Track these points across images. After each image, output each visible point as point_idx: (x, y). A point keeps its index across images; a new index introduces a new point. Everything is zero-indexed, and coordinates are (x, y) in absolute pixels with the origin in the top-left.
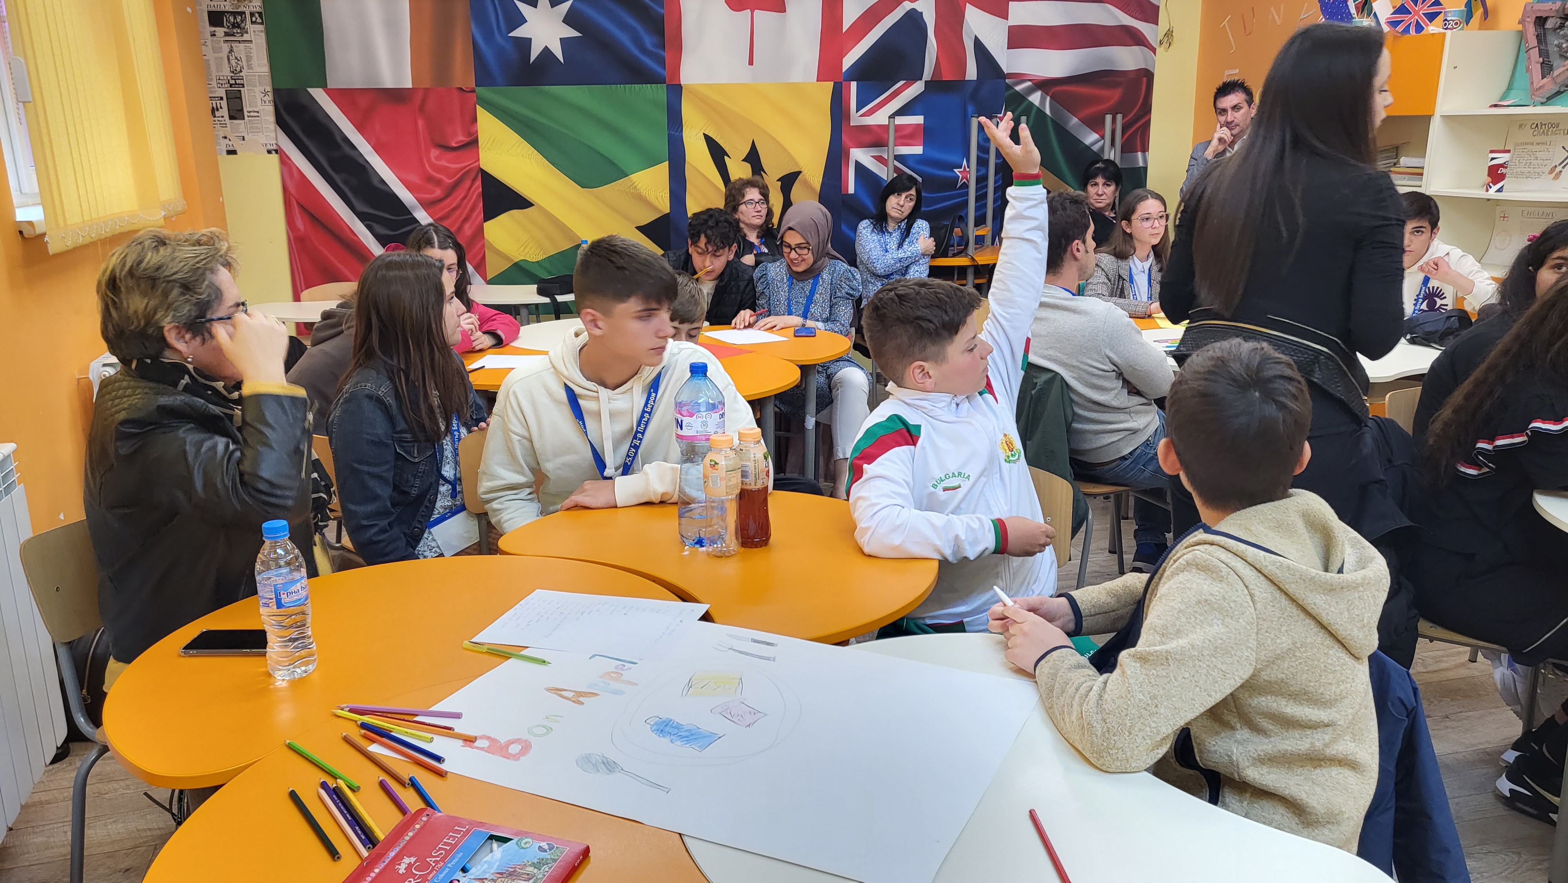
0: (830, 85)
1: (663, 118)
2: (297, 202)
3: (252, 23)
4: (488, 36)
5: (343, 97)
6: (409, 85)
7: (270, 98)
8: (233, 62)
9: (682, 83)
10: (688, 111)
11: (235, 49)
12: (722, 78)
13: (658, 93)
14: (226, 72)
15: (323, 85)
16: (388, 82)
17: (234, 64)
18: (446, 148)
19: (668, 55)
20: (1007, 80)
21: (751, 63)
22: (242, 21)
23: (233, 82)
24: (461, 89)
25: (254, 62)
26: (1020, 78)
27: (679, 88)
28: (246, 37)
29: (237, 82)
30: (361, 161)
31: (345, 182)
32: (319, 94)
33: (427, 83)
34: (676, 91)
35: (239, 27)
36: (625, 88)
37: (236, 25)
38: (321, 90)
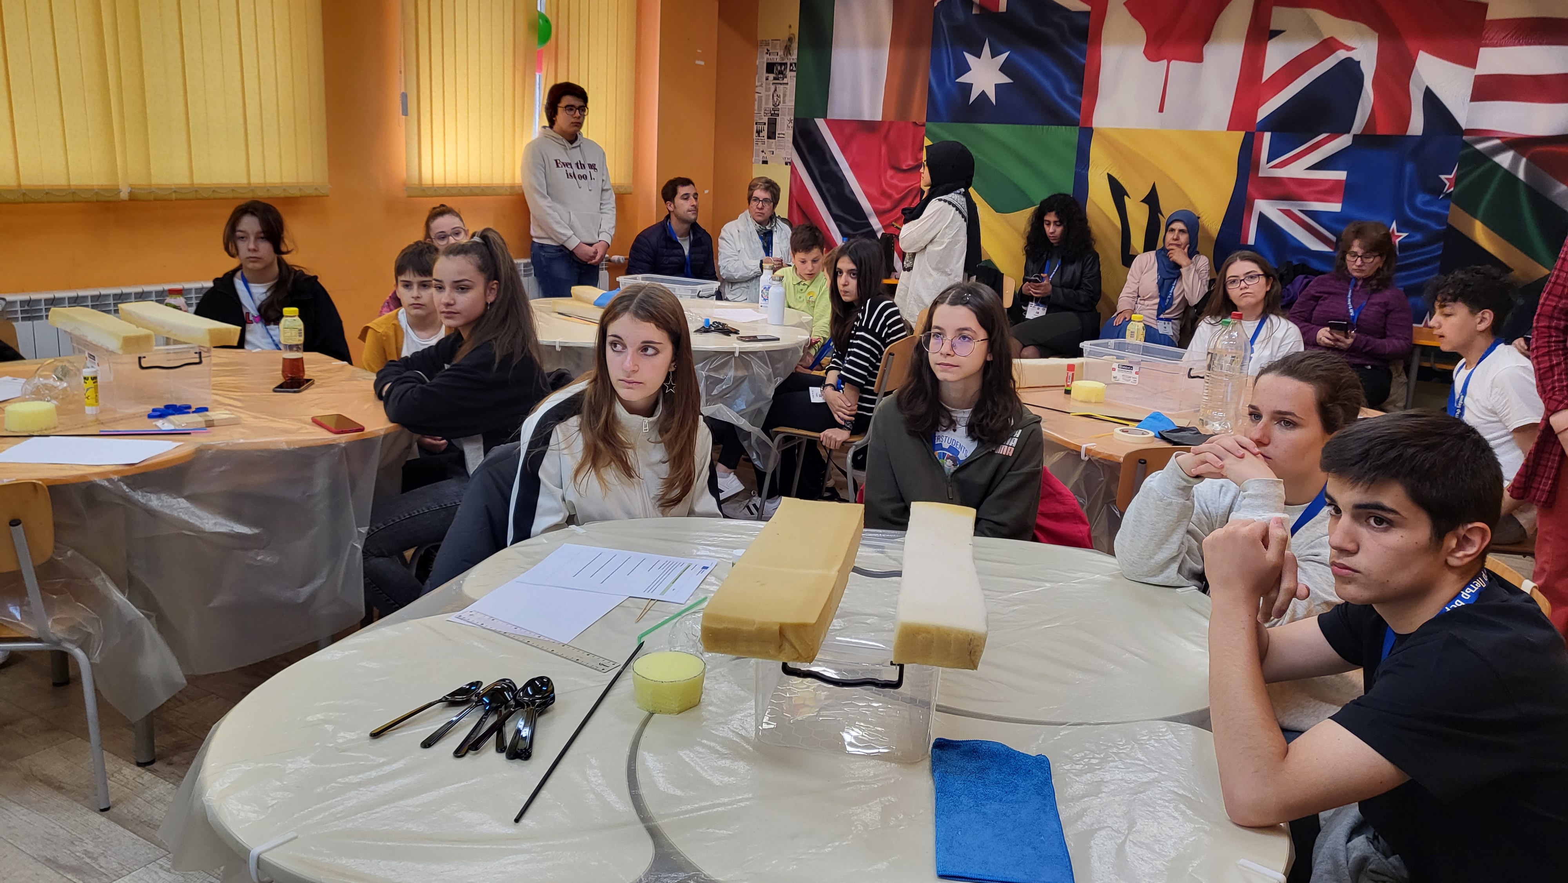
0: (1242, 134)
1: (1072, 157)
2: (797, 202)
3: (791, 70)
4: (941, 81)
5: (836, 126)
6: (880, 119)
7: (791, 125)
8: (775, 98)
9: (1094, 126)
10: (1096, 151)
11: (777, 89)
12: (1132, 123)
13: (1071, 134)
14: (771, 106)
15: (824, 116)
16: (866, 118)
17: (776, 100)
18: (897, 169)
19: (1084, 101)
20: (1464, 138)
21: (1161, 110)
22: (784, 70)
23: (773, 112)
24: (915, 123)
25: (787, 99)
26: (1485, 135)
27: (1091, 130)
28: (785, 81)
29: (776, 112)
30: (840, 175)
31: (828, 190)
32: (821, 123)
33: (891, 118)
34: (1087, 133)
35: (782, 74)
36: (1043, 129)
37: (781, 72)
38: (822, 119)
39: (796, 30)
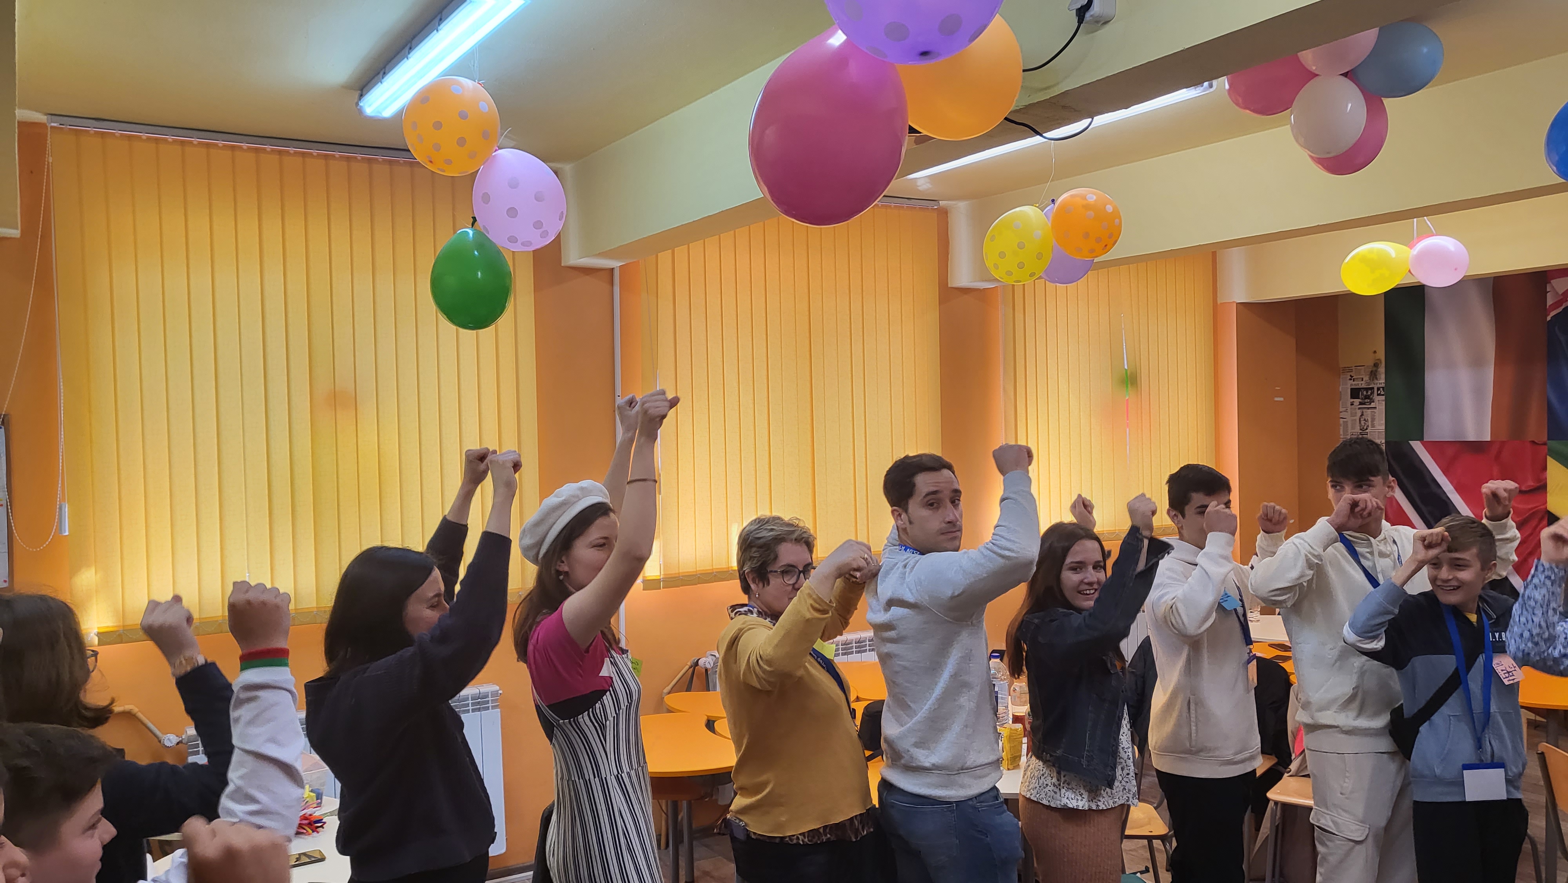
3: (1378, 395)
4: (1561, 397)
5: (1435, 448)
6: (1488, 438)
8: (1363, 422)
11: (1364, 413)
15: (1420, 438)
16: (1472, 438)
17: (1363, 424)
22: (1371, 394)
24: (1533, 442)
25: (1376, 422)
28: (1373, 405)
32: (1417, 446)
33: (1503, 438)
35: (1369, 398)
38: (1419, 443)
39: (1381, 355)
